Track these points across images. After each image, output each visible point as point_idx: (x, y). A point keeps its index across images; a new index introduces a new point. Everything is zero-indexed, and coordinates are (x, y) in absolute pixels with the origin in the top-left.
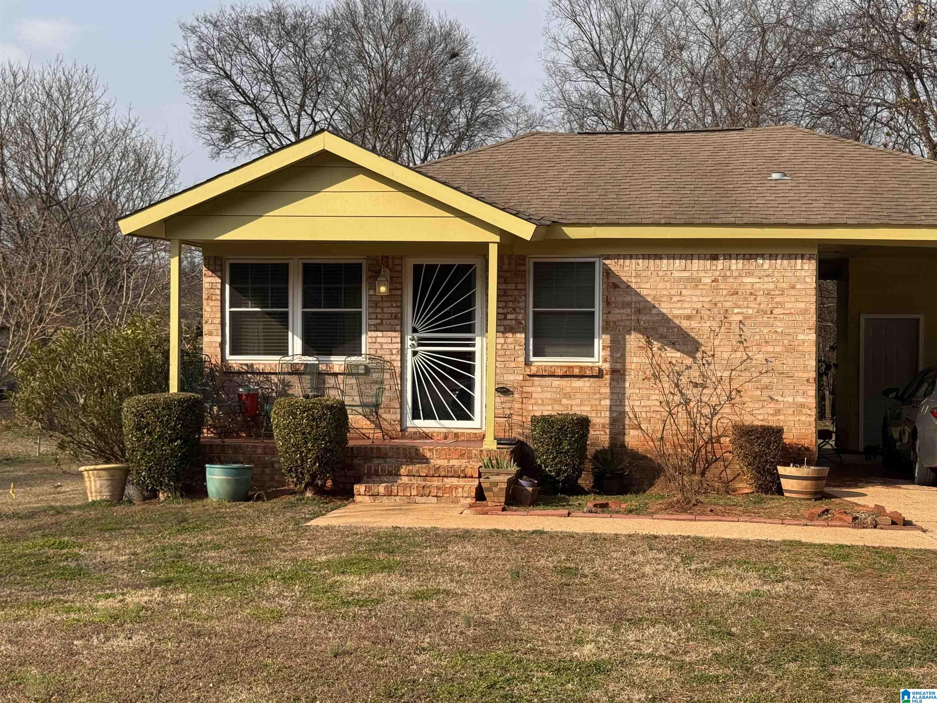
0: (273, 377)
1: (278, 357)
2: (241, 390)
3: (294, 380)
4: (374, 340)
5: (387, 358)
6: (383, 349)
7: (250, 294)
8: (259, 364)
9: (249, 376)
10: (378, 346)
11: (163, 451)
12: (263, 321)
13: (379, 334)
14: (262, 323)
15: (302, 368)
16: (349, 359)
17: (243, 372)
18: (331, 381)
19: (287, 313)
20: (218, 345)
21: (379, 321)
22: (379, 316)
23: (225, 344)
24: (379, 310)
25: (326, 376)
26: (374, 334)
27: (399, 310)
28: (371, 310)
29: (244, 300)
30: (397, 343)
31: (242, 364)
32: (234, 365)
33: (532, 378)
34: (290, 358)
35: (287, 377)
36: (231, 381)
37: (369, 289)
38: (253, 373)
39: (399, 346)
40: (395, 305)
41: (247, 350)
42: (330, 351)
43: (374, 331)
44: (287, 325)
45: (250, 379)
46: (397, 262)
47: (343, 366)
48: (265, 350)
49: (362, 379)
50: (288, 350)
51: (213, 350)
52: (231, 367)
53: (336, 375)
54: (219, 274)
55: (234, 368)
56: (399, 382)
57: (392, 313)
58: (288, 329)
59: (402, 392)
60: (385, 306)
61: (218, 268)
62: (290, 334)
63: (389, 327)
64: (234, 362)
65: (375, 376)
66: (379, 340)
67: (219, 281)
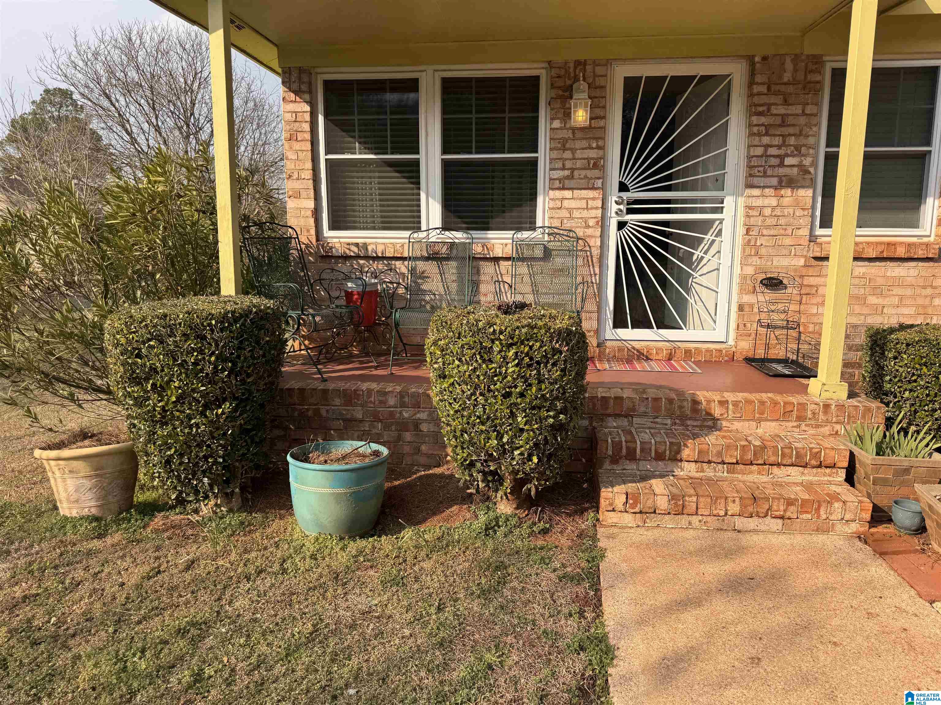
0: (398, 263)
1: (406, 234)
2: (350, 284)
3: (431, 268)
4: (559, 204)
5: (580, 233)
6: (573, 219)
7: (357, 134)
8: (376, 244)
9: (362, 262)
10: (564, 213)
11: (191, 427)
12: (379, 177)
13: (567, 194)
14: (377, 180)
15: (444, 250)
16: (519, 235)
17: (351, 257)
18: (488, 269)
19: (417, 163)
20: (309, 213)
21: (567, 173)
22: (568, 164)
23: (322, 212)
24: (568, 154)
25: (482, 263)
26: (558, 194)
27: (601, 152)
28: (555, 154)
29: (349, 142)
30: (597, 208)
31: (349, 244)
32: (338, 245)
33: (820, 263)
34: (424, 234)
35: (421, 265)
36: (333, 270)
37: (552, 119)
38: (367, 258)
39: (599, 213)
40: (594, 145)
41: (355, 222)
42: (488, 223)
43: (559, 189)
44: (419, 183)
45: (362, 267)
46: (599, 70)
47: (510, 247)
48: (383, 222)
49: (538, 266)
50: (420, 222)
51: (302, 222)
52: (331, 248)
53: (496, 260)
54: (307, 97)
55: (337, 250)
56: (597, 271)
57: (588, 159)
58: (419, 189)
59: (601, 286)
60: (577, 146)
61: (304, 87)
62: (423, 196)
63: (583, 182)
64: (335, 240)
65: (558, 261)
66: (566, 203)
67: (307, 108)
